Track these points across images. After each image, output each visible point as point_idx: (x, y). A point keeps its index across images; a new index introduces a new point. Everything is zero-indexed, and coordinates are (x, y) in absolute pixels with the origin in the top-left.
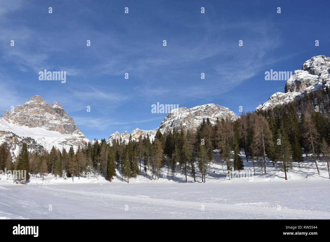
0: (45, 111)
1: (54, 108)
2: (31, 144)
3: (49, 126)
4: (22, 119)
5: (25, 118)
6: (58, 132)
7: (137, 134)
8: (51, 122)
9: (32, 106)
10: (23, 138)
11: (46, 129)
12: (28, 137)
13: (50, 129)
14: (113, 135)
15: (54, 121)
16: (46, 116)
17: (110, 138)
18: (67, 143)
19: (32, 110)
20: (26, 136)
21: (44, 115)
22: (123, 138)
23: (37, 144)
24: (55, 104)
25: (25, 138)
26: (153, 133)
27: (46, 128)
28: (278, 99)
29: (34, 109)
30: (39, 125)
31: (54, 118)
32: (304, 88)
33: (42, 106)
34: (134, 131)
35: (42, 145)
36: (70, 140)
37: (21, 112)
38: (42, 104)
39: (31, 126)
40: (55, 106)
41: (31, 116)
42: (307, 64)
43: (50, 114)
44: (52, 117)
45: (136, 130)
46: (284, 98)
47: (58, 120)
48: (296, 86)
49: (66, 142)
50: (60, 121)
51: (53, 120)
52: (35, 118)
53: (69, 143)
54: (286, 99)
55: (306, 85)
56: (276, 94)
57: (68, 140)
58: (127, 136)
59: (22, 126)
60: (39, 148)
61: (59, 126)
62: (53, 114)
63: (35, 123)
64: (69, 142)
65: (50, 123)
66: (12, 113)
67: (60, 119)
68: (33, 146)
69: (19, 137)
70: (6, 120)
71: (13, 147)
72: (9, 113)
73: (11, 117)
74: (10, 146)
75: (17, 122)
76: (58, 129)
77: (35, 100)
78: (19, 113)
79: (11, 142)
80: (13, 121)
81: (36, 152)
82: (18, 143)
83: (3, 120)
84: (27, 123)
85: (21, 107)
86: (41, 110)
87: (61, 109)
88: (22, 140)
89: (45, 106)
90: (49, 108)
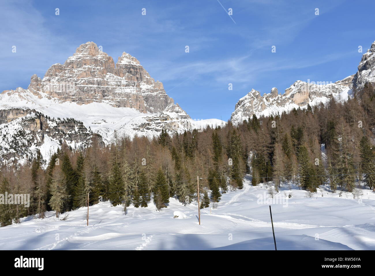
0: (105, 71)
1: (124, 65)
2: (75, 132)
3: (116, 98)
6: (133, 108)
7: (299, 92)
8: (118, 91)
9: (80, 64)
10: (58, 121)
11: (111, 105)
12: (68, 119)
13: (118, 104)
14: (246, 99)
15: (125, 89)
16: (109, 80)
17: (239, 106)
18: (150, 127)
19: (82, 70)
20: (64, 117)
21: (105, 79)
22: (269, 103)
23: (88, 132)
24: (125, 57)
25: (62, 120)
26: (337, 89)
27: (110, 103)
29: (84, 68)
30: (96, 99)
31: (124, 82)
33: (98, 63)
34: (292, 87)
35: (101, 134)
36: (155, 120)
37: (61, 76)
38: (99, 58)
39: (81, 101)
40: (125, 62)
41: (79, 81)
43: (115, 77)
44: (120, 82)
45: (296, 85)
47: (131, 87)
49: (148, 124)
50: (135, 87)
51: (122, 87)
52: (88, 86)
53: (153, 126)
57: (151, 120)
58: (276, 98)
59: (64, 102)
60: (92, 139)
61: (135, 98)
62: (121, 75)
63: (88, 95)
64: (155, 125)
65: (116, 93)
66: (44, 79)
67: (135, 84)
68: (81, 135)
69: (51, 119)
70: (33, 93)
71: (37, 139)
72: (38, 80)
73: (42, 87)
74: (31, 138)
75: (55, 95)
76: (132, 103)
77: (85, 52)
78: (57, 78)
79: (32, 129)
80: (48, 95)
81: (88, 147)
82: (47, 132)
83: (28, 94)
84: (74, 96)
85: (60, 66)
86: (97, 69)
87: (137, 65)
88: (57, 124)
89: (104, 61)
90: (112, 65)
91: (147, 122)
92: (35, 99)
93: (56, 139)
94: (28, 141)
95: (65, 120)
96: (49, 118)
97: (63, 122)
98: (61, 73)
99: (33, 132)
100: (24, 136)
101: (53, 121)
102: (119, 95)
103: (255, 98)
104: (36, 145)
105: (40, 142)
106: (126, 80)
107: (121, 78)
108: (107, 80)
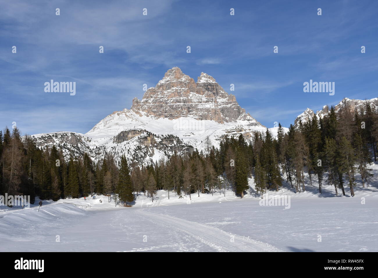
0: (189, 91)
1: (202, 83)
2: (175, 145)
3: (199, 113)
4: (157, 109)
5: (162, 106)
6: (213, 121)
8: (200, 107)
9: (169, 86)
10: (162, 137)
11: (195, 118)
12: (168, 135)
13: (201, 117)
14: (302, 116)
15: (205, 105)
16: (192, 98)
17: (298, 122)
19: (170, 92)
20: (166, 134)
21: (189, 98)
23: (183, 144)
24: (203, 76)
25: (165, 136)
29: (172, 90)
30: (183, 114)
31: (204, 99)
33: (183, 84)
34: (341, 103)
35: (191, 145)
36: (232, 132)
37: (155, 98)
38: (183, 80)
39: (172, 117)
40: (203, 80)
41: (169, 101)
43: (197, 95)
44: (201, 99)
45: (344, 101)
47: (210, 103)
50: (213, 103)
51: (203, 104)
52: (176, 104)
57: (229, 132)
59: (159, 118)
60: (187, 149)
61: (214, 111)
62: (202, 93)
63: (177, 112)
64: (232, 135)
65: (199, 109)
66: (143, 101)
67: (213, 100)
68: (179, 147)
69: (157, 136)
70: (136, 113)
71: (149, 152)
72: (138, 102)
73: (141, 107)
74: (146, 151)
75: (151, 113)
76: (212, 116)
77: (172, 76)
78: (152, 99)
79: (146, 145)
80: (146, 113)
81: (184, 155)
82: (156, 146)
83: (132, 113)
84: (166, 113)
85: (154, 89)
86: (183, 90)
87: (213, 83)
88: (161, 139)
89: (187, 82)
90: (194, 85)
91: (226, 134)
92: (137, 117)
93: (162, 151)
94: (144, 154)
95: (166, 136)
96: (156, 135)
97: (165, 138)
98: (155, 95)
99: (147, 147)
100: (141, 150)
101: (158, 137)
102: (201, 110)
103: (309, 115)
104: (149, 156)
105: (152, 154)
106: (205, 98)
107: (202, 96)
108: (191, 98)
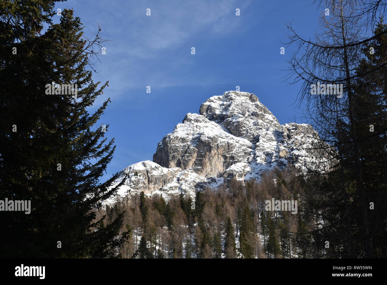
28: (149, 182)
32: (216, 165)
42: (213, 105)
46: (165, 180)
48: (195, 155)
54: (169, 185)
55: (222, 159)
56: (144, 165)
